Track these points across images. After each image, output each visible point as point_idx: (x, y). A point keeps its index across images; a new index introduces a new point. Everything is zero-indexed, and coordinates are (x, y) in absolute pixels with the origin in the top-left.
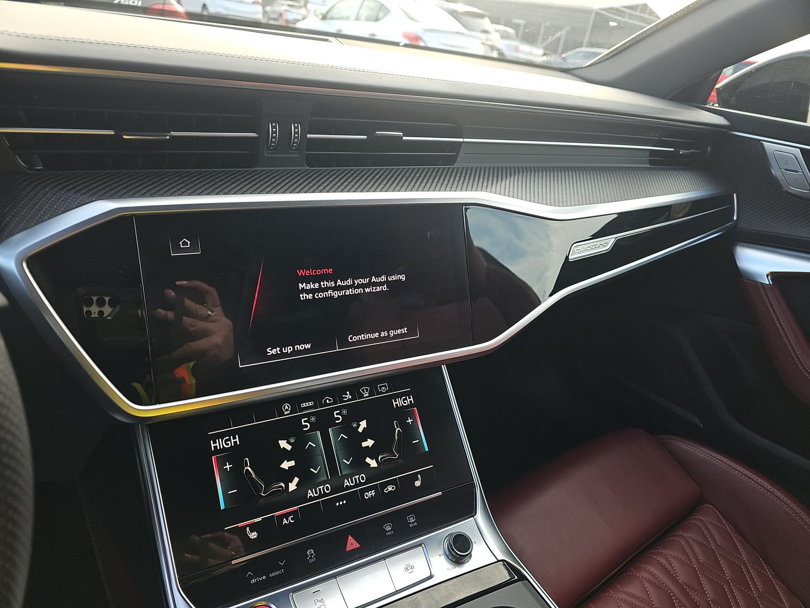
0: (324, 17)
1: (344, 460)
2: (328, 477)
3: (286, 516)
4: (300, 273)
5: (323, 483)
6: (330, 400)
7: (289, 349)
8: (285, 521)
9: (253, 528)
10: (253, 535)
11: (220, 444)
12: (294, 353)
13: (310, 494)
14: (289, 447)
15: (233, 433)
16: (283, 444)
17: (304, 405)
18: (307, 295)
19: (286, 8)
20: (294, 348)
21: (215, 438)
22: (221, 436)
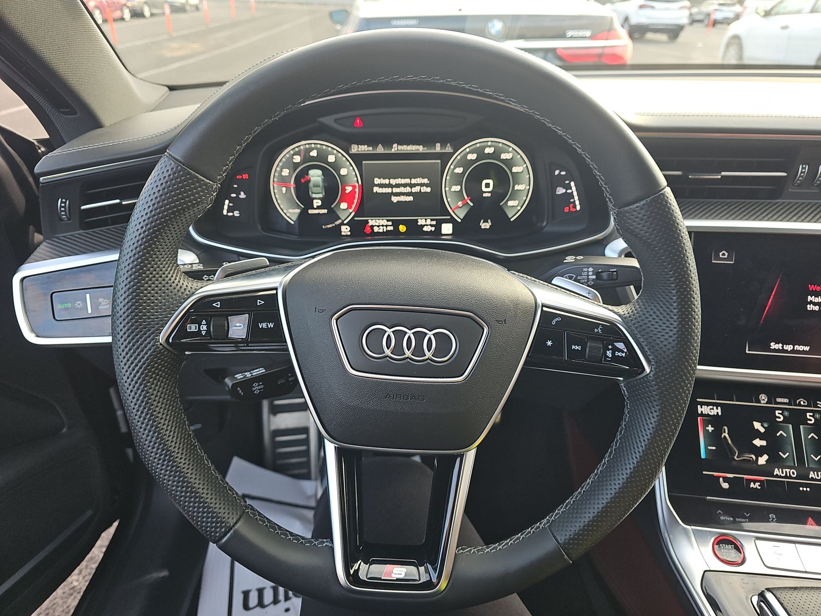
0: (767, 14)
1: (812, 456)
2: (795, 464)
3: (755, 481)
4: (811, 287)
5: (790, 468)
6: (804, 402)
7: (789, 348)
8: (752, 485)
9: (726, 480)
10: (726, 486)
11: (705, 410)
12: (793, 351)
13: (776, 472)
14: (762, 430)
15: (717, 405)
16: (757, 425)
17: (779, 400)
18: (814, 306)
19: (717, 7)
20: (794, 347)
21: (702, 404)
22: (708, 404)
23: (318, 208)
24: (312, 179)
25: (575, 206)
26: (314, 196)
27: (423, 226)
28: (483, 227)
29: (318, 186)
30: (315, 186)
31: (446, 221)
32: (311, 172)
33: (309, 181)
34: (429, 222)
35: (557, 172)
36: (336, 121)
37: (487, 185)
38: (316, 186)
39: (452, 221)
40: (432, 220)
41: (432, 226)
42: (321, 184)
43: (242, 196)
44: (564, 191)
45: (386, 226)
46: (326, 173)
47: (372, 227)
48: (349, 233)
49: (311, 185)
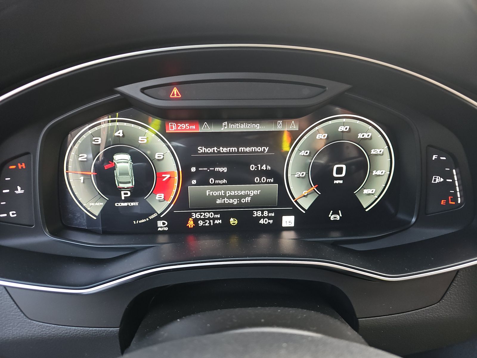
23: (127, 200)
24: (118, 165)
25: (455, 199)
26: (121, 185)
27: (259, 218)
28: (332, 219)
29: (127, 174)
30: (121, 174)
31: (288, 213)
32: (117, 157)
33: (114, 168)
34: (266, 213)
35: (434, 157)
36: (143, 90)
37: (339, 171)
38: (124, 173)
39: (294, 211)
40: (269, 212)
41: (269, 218)
42: (130, 171)
43: (19, 191)
44: (442, 180)
45: (214, 219)
46: (136, 157)
47: (196, 221)
48: (166, 229)
49: (117, 172)
